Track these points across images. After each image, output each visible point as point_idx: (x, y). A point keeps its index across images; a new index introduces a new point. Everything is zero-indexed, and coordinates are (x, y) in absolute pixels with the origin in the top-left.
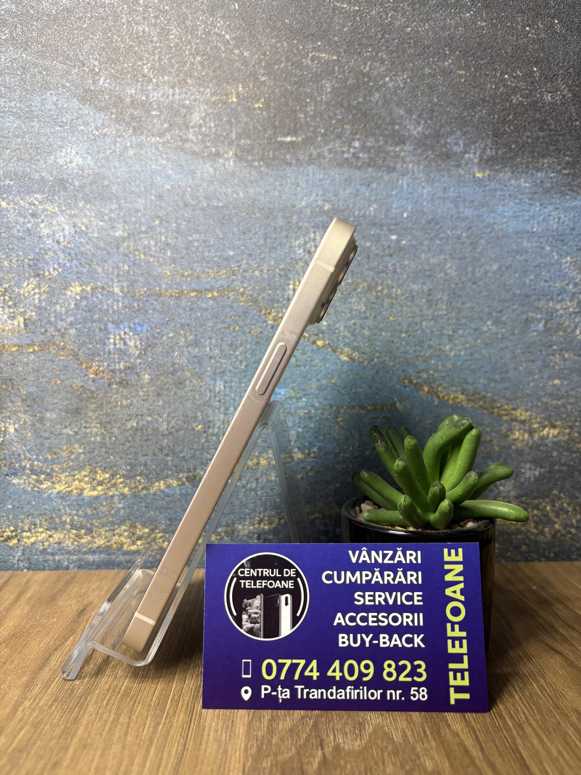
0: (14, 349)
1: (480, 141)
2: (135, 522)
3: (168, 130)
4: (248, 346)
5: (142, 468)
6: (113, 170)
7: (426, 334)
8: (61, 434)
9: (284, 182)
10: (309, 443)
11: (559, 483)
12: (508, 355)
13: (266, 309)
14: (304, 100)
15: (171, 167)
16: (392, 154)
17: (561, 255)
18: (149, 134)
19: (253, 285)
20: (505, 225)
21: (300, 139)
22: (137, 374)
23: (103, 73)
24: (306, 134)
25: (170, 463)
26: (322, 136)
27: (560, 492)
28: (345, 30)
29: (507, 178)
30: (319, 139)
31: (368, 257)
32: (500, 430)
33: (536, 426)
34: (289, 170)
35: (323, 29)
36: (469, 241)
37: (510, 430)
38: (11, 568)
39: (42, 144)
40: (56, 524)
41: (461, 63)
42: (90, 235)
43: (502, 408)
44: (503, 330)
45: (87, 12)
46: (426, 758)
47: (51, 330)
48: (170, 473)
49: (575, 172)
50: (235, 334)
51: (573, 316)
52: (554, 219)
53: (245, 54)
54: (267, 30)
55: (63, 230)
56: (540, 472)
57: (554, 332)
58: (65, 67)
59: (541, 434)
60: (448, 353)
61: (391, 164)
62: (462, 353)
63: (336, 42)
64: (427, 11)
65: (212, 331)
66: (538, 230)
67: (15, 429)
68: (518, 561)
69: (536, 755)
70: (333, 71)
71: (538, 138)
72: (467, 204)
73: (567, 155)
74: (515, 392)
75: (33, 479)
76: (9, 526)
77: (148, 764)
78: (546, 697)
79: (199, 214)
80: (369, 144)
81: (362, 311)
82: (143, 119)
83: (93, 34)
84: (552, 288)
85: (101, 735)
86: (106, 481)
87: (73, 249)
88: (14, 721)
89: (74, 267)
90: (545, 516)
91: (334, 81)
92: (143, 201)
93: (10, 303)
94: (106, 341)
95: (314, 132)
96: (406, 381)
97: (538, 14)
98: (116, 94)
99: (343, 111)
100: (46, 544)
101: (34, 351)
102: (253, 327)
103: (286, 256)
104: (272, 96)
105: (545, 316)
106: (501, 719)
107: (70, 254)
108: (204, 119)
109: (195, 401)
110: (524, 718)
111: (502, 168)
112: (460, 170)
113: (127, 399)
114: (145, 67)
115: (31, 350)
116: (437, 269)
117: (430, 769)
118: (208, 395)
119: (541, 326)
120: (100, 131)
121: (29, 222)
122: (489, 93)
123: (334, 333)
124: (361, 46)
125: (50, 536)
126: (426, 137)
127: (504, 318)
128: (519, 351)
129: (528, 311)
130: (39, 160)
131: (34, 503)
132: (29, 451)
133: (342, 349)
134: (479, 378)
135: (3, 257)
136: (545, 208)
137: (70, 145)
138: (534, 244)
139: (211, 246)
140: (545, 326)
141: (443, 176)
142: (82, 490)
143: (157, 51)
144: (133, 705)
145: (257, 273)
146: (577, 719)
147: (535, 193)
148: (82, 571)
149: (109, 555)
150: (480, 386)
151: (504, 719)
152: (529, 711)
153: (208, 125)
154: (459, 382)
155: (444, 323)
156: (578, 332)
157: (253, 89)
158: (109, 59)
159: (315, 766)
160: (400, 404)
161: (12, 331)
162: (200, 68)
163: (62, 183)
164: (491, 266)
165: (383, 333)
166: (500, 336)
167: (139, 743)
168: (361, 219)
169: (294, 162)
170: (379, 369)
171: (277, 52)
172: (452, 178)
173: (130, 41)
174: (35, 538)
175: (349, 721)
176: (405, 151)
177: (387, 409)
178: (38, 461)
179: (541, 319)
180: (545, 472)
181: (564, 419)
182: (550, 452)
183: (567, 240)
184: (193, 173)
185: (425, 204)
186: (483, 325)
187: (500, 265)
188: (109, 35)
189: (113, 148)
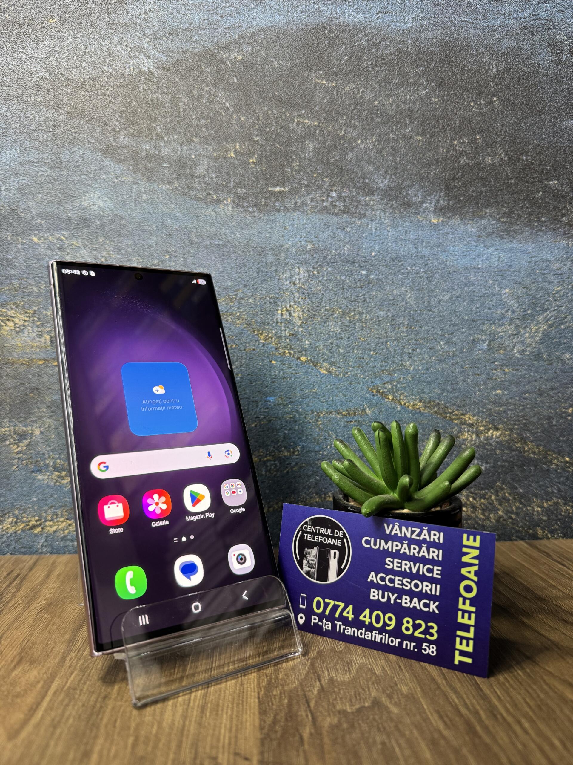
0: (41, 363)
1: (435, 193)
3: (177, 180)
4: (243, 361)
6: (129, 212)
7: (391, 352)
9: (274, 225)
10: (294, 442)
11: (501, 476)
12: (457, 370)
13: (259, 330)
14: (291, 157)
15: (179, 210)
16: (363, 203)
17: (501, 288)
18: (161, 182)
19: (247, 311)
20: (455, 262)
21: (287, 189)
23: (124, 132)
24: (292, 185)
26: (305, 187)
27: (502, 484)
28: (325, 101)
29: (457, 224)
30: (303, 189)
31: (343, 289)
32: (452, 432)
33: (482, 428)
34: (278, 215)
35: (306, 101)
36: (425, 275)
37: (461, 432)
38: (35, 553)
39: (70, 190)
41: (418, 131)
43: (454, 413)
44: (454, 349)
45: (109, 81)
46: (402, 685)
49: (511, 220)
51: (512, 337)
52: (495, 258)
53: (242, 119)
54: (260, 101)
56: (486, 467)
57: (496, 351)
58: (90, 126)
59: (487, 435)
60: (408, 368)
61: (362, 211)
62: (420, 368)
63: (317, 111)
64: (391, 89)
66: (482, 266)
67: (41, 432)
70: (314, 135)
71: (481, 192)
72: (424, 245)
73: (504, 207)
74: (464, 400)
75: (56, 476)
76: (34, 516)
79: (203, 251)
80: (344, 194)
81: (338, 332)
82: (156, 170)
83: (114, 99)
84: (494, 314)
88: (64, 667)
90: (490, 504)
91: (316, 142)
92: (155, 239)
93: (38, 323)
95: (298, 183)
96: (374, 391)
97: (481, 93)
98: (134, 149)
99: (323, 166)
100: (66, 531)
102: (247, 345)
103: (275, 287)
104: (264, 153)
108: (207, 171)
111: (453, 215)
112: (419, 217)
114: (158, 128)
115: (56, 364)
116: (400, 299)
117: (405, 693)
119: (485, 345)
120: (119, 179)
121: (57, 255)
122: (442, 155)
123: (316, 350)
124: (337, 115)
125: (70, 525)
126: (391, 189)
127: (454, 339)
128: (467, 366)
129: (474, 334)
130: (66, 203)
131: (56, 496)
132: (52, 451)
133: (321, 365)
134: (434, 388)
135: (33, 284)
136: (488, 248)
137: (93, 191)
138: (479, 278)
140: (488, 346)
141: (405, 222)
143: (168, 115)
145: (251, 301)
147: (479, 236)
150: (435, 395)
153: (210, 176)
154: (418, 392)
155: (405, 343)
156: (515, 351)
157: (249, 147)
158: (128, 120)
159: (315, 692)
160: (371, 410)
161: (40, 347)
162: (204, 130)
163: (85, 222)
164: (444, 296)
165: (355, 351)
166: (451, 354)
168: (337, 257)
169: (282, 208)
170: (352, 381)
171: (267, 119)
172: (412, 223)
173: (146, 106)
174: (57, 526)
175: (339, 662)
176: (373, 200)
177: (359, 414)
178: (60, 460)
179: (486, 340)
180: (490, 467)
181: (505, 423)
182: (494, 450)
183: (505, 275)
184: (198, 216)
185: (390, 244)
186: (438, 345)
187: (451, 296)
188: (128, 100)
189: (130, 193)
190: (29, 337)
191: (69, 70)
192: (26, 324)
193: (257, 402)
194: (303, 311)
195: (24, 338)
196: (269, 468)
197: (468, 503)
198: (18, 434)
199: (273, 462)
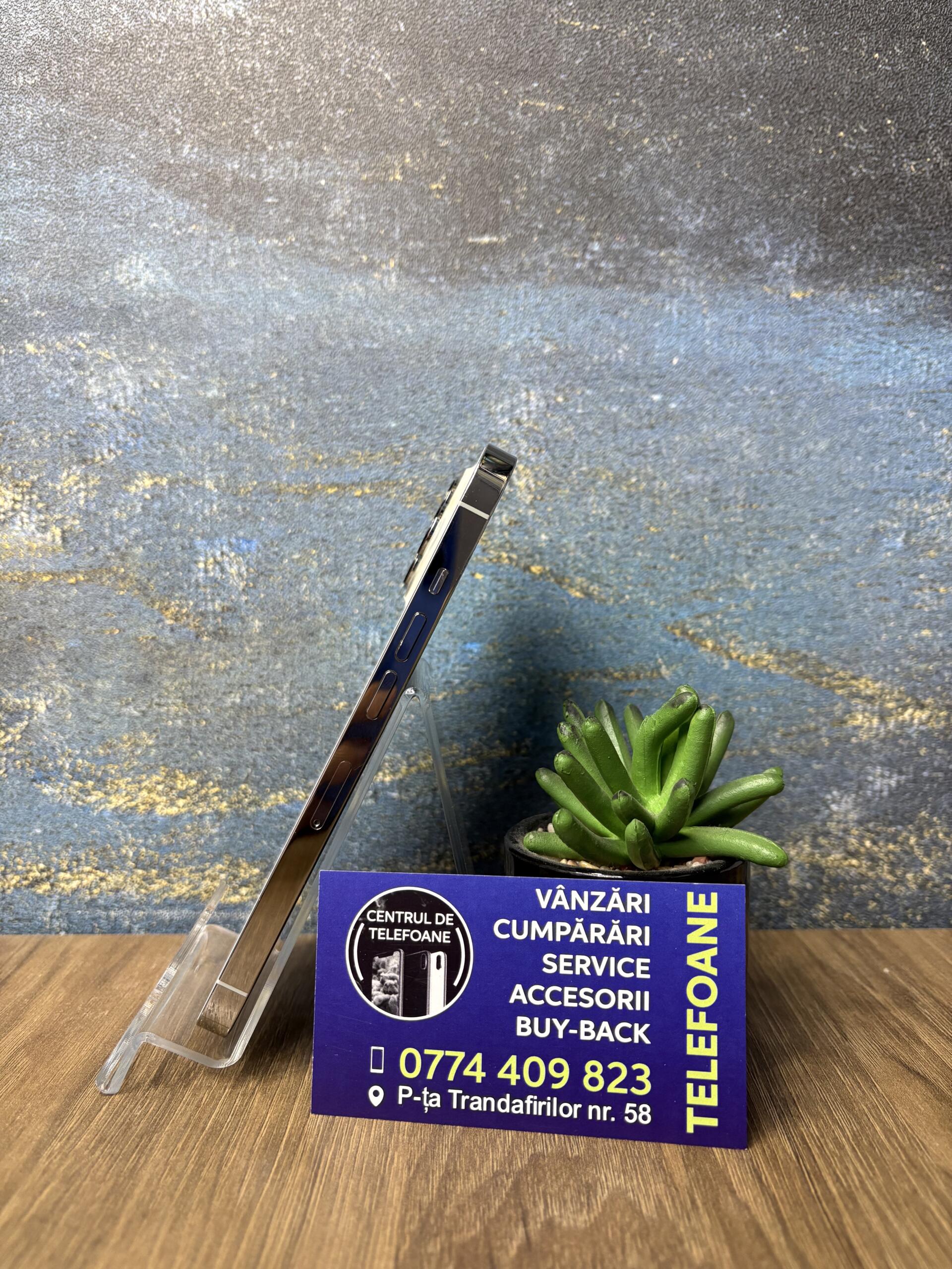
0: (46, 579)
1: (799, 239)
2: (237, 858)
3: (293, 229)
5: (249, 770)
6: (203, 292)
7: (710, 555)
8: (119, 716)
9: (478, 309)
10: (519, 731)
11: (930, 799)
12: (844, 589)
14: (511, 177)
15: (296, 286)
16: (654, 262)
17: (933, 426)
18: (262, 233)
19: (427, 476)
20: (839, 377)
21: (504, 239)
22: (242, 619)
23: (188, 137)
24: (513, 231)
25: (293, 762)
26: (539, 234)
27: (932, 814)
28: (577, 62)
29: (843, 300)
30: (535, 239)
31: (615, 431)
32: (832, 712)
33: (891, 705)
34: (486, 290)
35: (541, 63)
36: (779, 403)
37: (850, 712)
38: (40, 929)
39: (92, 251)
40: (111, 859)
41: (766, 113)
42: (167, 396)
43: (836, 676)
44: (837, 549)
45: (162, 40)
46: (692, 1242)
47: (105, 548)
48: (294, 778)
50: (398, 555)
52: (921, 366)
53: (416, 104)
54: (451, 67)
55: (125, 388)
56: (898, 782)
57: (922, 551)
58: (127, 128)
59: (900, 718)
60: (746, 586)
61: (653, 279)
62: (770, 586)
63: (563, 82)
64: (711, 31)
65: (361, 549)
66: (894, 384)
67: (47, 707)
68: (863, 927)
69: (874, 1243)
70: (558, 131)
71: (894, 233)
72: (776, 343)
73: (942, 262)
74: (857, 650)
75: (75, 788)
76: (37, 863)
77: (244, 1246)
78: (896, 1149)
79: (342, 362)
80: (616, 247)
81: (605, 516)
82: (251, 210)
83: (172, 74)
84: (918, 479)
85: (172, 1196)
86: (191, 792)
87: (140, 419)
88: (35, 1172)
89: (141, 446)
90: (906, 853)
91: (560, 144)
92: (252, 342)
93: (40, 505)
94: (193, 566)
95: (526, 228)
96: (677, 632)
97: (894, 32)
98: (209, 170)
99: (574, 193)
100: (96, 891)
101: (77, 582)
103: (481, 429)
104: (458, 170)
105: (906, 525)
106: (819, 1183)
107: (134, 427)
108: (349, 208)
109: (335, 663)
110: (857, 1183)
111: (835, 283)
112: (766, 288)
113: (225, 658)
114: (255, 127)
115: (72, 581)
116: (728, 450)
117: (698, 1261)
118: (356, 652)
119: (899, 540)
120: (184, 230)
121: (70, 376)
122: (814, 161)
123: (560, 553)
124: (604, 89)
125: (102, 879)
126: (710, 235)
127: (838, 529)
128: (863, 582)
129: (877, 518)
130: (86, 278)
131: (76, 825)
132: (68, 742)
133: (572, 579)
134: (797, 626)
135: (29, 431)
136: (906, 348)
137: (135, 253)
138: (887, 407)
139: (360, 413)
140: (906, 541)
141: (738, 297)
142: (154, 804)
143: (274, 101)
144: (225, 1151)
145: (434, 456)
146: (946, 1184)
147: (889, 324)
148: (153, 936)
149: (195, 910)
150: (799, 640)
151: (825, 1182)
152: (865, 1170)
153: (355, 218)
154: (765, 634)
155: (739, 536)
157: (429, 159)
158: (198, 114)
159: (513, 1252)
160: (668, 668)
161: (43, 550)
162: (342, 128)
163: (123, 313)
164: (816, 443)
165: (640, 554)
166: (831, 558)
167: (232, 1211)
168: (603, 367)
169: (494, 276)
170: (632, 612)
171: (467, 100)
172: (752, 301)
173: (230, 85)
174: (78, 882)
175: (571, 1182)
176: (675, 257)
177: (646, 677)
178: (84, 758)
179: (900, 530)
180: (907, 781)
181: (939, 694)
182: (916, 748)
183: (943, 400)
184: (331, 296)
185: (708, 342)
186: (804, 540)
187: (831, 442)
188: (198, 75)
189: (204, 256)
190: (24, 531)
191: (86, 22)
192: (18, 506)
193: (446, 653)
194: (536, 476)
195: (14, 533)
196: (470, 779)
197: (862, 850)
198: (7, 711)
199: (478, 769)
